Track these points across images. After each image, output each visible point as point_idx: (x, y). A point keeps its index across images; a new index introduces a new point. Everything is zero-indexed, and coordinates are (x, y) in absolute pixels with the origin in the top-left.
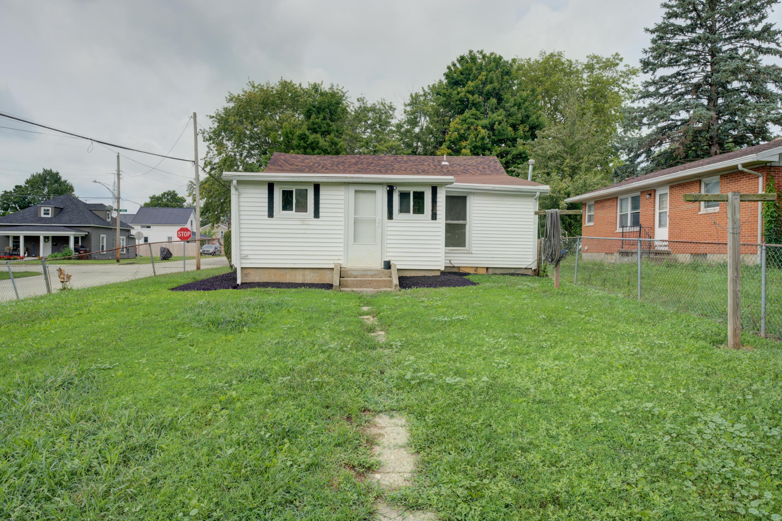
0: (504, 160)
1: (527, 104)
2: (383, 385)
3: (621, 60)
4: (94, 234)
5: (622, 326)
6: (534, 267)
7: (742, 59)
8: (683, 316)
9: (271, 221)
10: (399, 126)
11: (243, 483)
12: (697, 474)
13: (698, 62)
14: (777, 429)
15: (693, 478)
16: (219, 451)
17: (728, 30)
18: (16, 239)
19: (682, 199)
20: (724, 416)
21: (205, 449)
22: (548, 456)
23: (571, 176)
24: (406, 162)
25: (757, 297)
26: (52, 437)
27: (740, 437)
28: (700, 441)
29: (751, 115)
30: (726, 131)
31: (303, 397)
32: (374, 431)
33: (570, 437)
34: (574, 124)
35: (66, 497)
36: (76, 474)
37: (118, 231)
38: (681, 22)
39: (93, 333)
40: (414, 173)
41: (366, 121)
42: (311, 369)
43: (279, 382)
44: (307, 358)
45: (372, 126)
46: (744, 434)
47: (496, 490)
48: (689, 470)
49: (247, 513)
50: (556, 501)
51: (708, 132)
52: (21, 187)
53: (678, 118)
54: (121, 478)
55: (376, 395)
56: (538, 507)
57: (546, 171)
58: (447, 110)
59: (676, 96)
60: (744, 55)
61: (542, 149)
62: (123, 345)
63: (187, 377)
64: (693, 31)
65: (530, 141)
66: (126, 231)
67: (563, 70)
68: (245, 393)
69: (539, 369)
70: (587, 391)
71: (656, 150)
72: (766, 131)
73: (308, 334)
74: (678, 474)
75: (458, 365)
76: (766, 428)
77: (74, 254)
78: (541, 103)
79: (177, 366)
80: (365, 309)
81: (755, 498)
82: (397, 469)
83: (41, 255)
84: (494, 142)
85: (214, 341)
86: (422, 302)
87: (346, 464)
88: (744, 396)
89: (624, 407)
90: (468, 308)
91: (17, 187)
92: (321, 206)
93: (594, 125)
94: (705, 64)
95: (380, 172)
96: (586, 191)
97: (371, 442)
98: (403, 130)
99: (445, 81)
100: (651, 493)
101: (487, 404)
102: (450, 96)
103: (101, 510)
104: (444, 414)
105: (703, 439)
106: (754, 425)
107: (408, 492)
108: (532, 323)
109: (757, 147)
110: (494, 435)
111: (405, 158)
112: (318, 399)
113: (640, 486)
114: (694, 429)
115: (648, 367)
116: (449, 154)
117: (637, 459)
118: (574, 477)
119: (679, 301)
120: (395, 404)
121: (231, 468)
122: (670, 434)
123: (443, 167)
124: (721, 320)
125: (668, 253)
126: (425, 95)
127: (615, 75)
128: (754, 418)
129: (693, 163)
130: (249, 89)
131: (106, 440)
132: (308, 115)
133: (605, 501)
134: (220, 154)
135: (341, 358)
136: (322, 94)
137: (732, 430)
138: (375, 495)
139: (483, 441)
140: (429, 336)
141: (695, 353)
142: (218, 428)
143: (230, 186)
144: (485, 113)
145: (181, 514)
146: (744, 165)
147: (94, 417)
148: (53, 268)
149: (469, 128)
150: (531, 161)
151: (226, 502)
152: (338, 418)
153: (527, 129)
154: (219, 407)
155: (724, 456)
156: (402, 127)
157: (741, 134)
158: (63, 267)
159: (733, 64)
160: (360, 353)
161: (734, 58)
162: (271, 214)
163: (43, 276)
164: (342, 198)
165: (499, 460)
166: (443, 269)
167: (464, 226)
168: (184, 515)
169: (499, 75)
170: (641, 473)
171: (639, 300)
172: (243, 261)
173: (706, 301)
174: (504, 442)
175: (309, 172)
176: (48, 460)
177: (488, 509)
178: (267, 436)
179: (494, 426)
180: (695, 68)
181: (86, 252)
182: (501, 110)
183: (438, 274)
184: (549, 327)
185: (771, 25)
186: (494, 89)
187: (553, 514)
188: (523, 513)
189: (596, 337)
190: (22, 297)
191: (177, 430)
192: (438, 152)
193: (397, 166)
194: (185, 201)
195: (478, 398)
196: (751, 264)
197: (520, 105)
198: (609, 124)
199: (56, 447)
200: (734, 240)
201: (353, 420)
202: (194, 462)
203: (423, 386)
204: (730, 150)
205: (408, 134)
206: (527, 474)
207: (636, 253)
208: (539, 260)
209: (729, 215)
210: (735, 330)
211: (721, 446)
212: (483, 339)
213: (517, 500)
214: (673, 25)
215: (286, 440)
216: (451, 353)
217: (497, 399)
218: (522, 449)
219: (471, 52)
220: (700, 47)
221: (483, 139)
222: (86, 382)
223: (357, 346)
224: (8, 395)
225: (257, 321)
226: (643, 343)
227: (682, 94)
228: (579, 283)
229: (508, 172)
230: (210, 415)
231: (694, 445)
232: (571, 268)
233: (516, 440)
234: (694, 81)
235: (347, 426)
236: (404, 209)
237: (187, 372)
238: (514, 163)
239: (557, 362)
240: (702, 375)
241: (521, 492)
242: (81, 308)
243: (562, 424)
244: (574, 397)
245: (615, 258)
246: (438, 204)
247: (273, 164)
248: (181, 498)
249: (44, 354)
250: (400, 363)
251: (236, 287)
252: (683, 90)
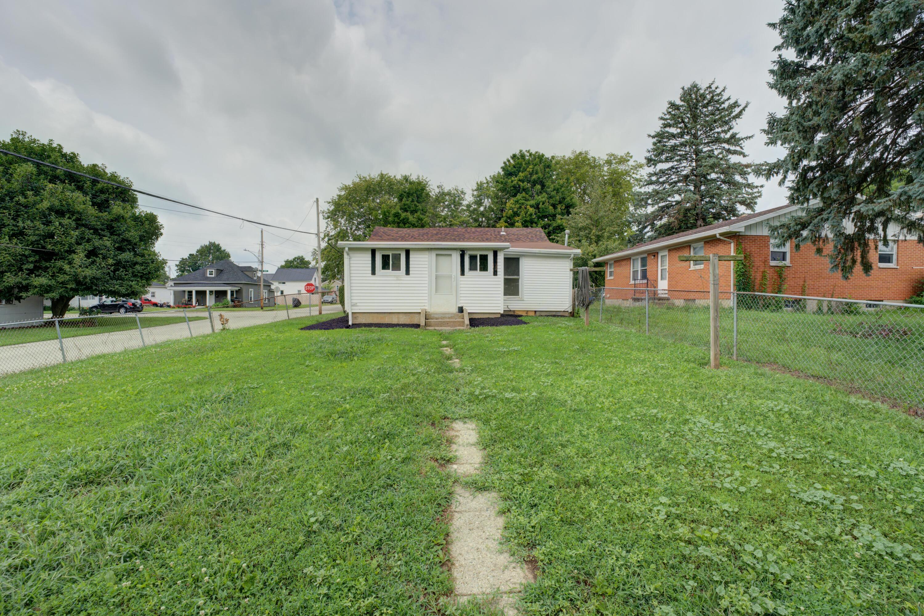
0: (547, 231)
1: (563, 189)
2: (458, 399)
3: (631, 157)
4: (244, 288)
5: (634, 353)
6: (570, 310)
7: (717, 157)
8: (679, 345)
9: (374, 277)
10: (469, 206)
11: (355, 472)
12: (688, 460)
13: (687, 159)
14: (745, 426)
15: (685, 463)
16: (337, 449)
17: (706, 137)
18: (190, 293)
19: (677, 259)
20: (708, 418)
21: (327, 447)
22: (581, 450)
23: (597, 242)
24: (474, 233)
25: (731, 331)
26: (218, 437)
27: (719, 433)
28: (691, 436)
29: (724, 198)
30: (708, 209)
31: (399, 408)
32: (452, 433)
33: (597, 436)
34: (598, 204)
35: (229, 480)
36: (235, 464)
37: (262, 286)
38: (673, 130)
39: (245, 362)
40: (480, 241)
41: (444, 203)
42: (405, 387)
43: (381, 397)
44: (401, 380)
45: (448, 206)
46: (722, 430)
47: (542, 475)
48: (683, 458)
49: (359, 493)
50: (586, 482)
51: (695, 210)
52: (193, 255)
53: (673, 200)
54: (267, 468)
55: (453, 407)
56: (573, 487)
57: (578, 238)
58: (504, 194)
59: (672, 183)
60: (718, 155)
61: (575, 222)
62: (266, 370)
63: (313, 394)
64: (682, 137)
65: (565, 216)
66: (268, 286)
67: (589, 164)
68: (355, 405)
69: (574, 386)
70: (610, 402)
71: (658, 223)
72: (735, 210)
73: (402, 362)
74: (674, 460)
75: (514, 383)
76: (737, 426)
77: (231, 303)
78: (574, 189)
79: (305, 386)
80: (445, 343)
81: (728, 476)
82: (469, 461)
83: (208, 304)
84: (539, 218)
85: (332, 367)
86: (487, 337)
87: (431, 458)
88: (722, 403)
89: (636, 413)
90: (521, 341)
91: (190, 255)
92: (411, 266)
93: (612, 205)
94: (691, 161)
95: (455, 240)
96: (608, 254)
97: (450, 442)
98: (471, 209)
99: (502, 173)
100: (655, 475)
101: (536, 413)
102: (506, 184)
103: (254, 490)
104: (504, 420)
105: (693, 435)
106: (729, 424)
107: (478, 478)
108: (569, 352)
109: (729, 221)
110: (541, 435)
111: (473, 229)
112: (410, 410)
113: (647, 470)
114: (686, 428)
115: (654, 383)
116: (506, 227)
117: (646, 451)
118: (600, 465)
119: (676, 335)
120: (467, 413)
121: (346, 461)
122: (669, 432)
123: (501, 236)
124: (706, 348)
125: (668, 299)
126: (487, 183)
127: (627, 168)
128: (728, 418)
129: (685, 233)
130: (357, 180)
131: (256, 440)
132: (401, 199)
133: (622, 481)
134: (336, 228)
135: (427, 380)
136: (411, 183)
137: (713, 428)
138: (453, 480)
139: (533, 440)
140: (492, 362)
141: (688, 372)
142: (336, 432)
143: (343, 252)
144: (532, 196)
145: (311, 494)
146: (721, 234)
147: (247, 423)
148: (216, 314)
149: (520, 207)
150: (567, 231)
151: (343, 486)
152: (425, 424)
153: (563, 208)
154: (337, 416)
155: (707, 447)
156: (471, 206)
157: (718, 211)
158: (223, 313)
159: (711, 161)
160: (441, 376)
161: (711, 157)
162: (373, 272)
163: (209, 320)
164: (427, 260)
165: (544, 454)
166: (502, 312)
167: (517, 280)
168: (313, 495)
169: (542, 168)
170: (648, 461)
171: (647, 334)
172: (353, 308)
173: (695, 334)
174: (548, 441)
175: (402, 241)
176: (216, 454)
177: (537, 490)
178: (373, 437)
179: (541, 429)
180: (684, 163)
181: (239, 302)
182: (544, 194)
183: (499, 316)
184: (582, 355)
185: (736, 134)
186: (539, 178)
187: (585, 492)
188: (563, 492)
189: (616, 362)
190: (194, 335)
191: (306, 433)
192: (498, 226)
193: (467, 236)
194: (310, 263)
195: (529, 408)
196: (726, 307)
197: (558, 190)
198: (624, 204)
199: (221, 444)
200: (715, 289)
201: (436, 425)
202: (320, 456)
203: (489, 400)
204: (710, 223)
205: (476, 212)
206: (565, 464)
207: (645, 299)
208: (574, 305)
209: (711, 271)
210: (716, 355)
211: (705, 440)
212: (533, 364)
213: (558, 482)
214: (668, 132)
215: (386, 440)
216: (509, 375)
217: (543, 408)
218: (562, 445)
219: (521, 151)
220: (687, 149)
221: (531, 215)
222: (241, 397)
223: (438, 371)
224: (186, 407)
225: (364, 352)
226: (651, 366)
227: (676, 183)
228: (603, 321)
229: (550, 239)
230: (330, 422)
231: (686, 439)
232: (597, 311)
233: (558, 439)
234: (684, 173)
235: (432, 430)
236: (473, 268)
237: (313, 390)
238: (554, 233)
239: (587, 381)
240: (692, 388)
241: (561, 477)
242: (236, 343)
243: (591, 426)
244: (600, 406)
245: (629, 303)
246: (498, 264)
247: (375, 235)
248: (310, 482)
249: (211, 377)
250: (471, 383)
251: (348, 327)
252: (676, 179)
